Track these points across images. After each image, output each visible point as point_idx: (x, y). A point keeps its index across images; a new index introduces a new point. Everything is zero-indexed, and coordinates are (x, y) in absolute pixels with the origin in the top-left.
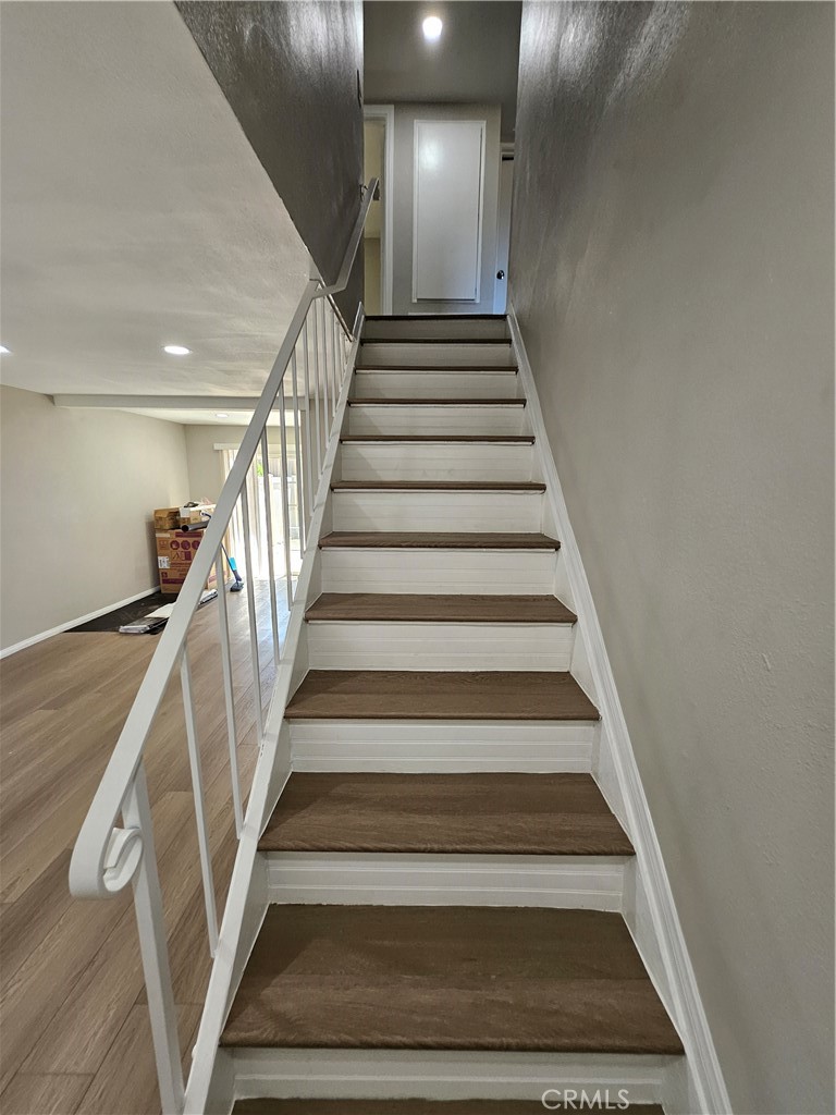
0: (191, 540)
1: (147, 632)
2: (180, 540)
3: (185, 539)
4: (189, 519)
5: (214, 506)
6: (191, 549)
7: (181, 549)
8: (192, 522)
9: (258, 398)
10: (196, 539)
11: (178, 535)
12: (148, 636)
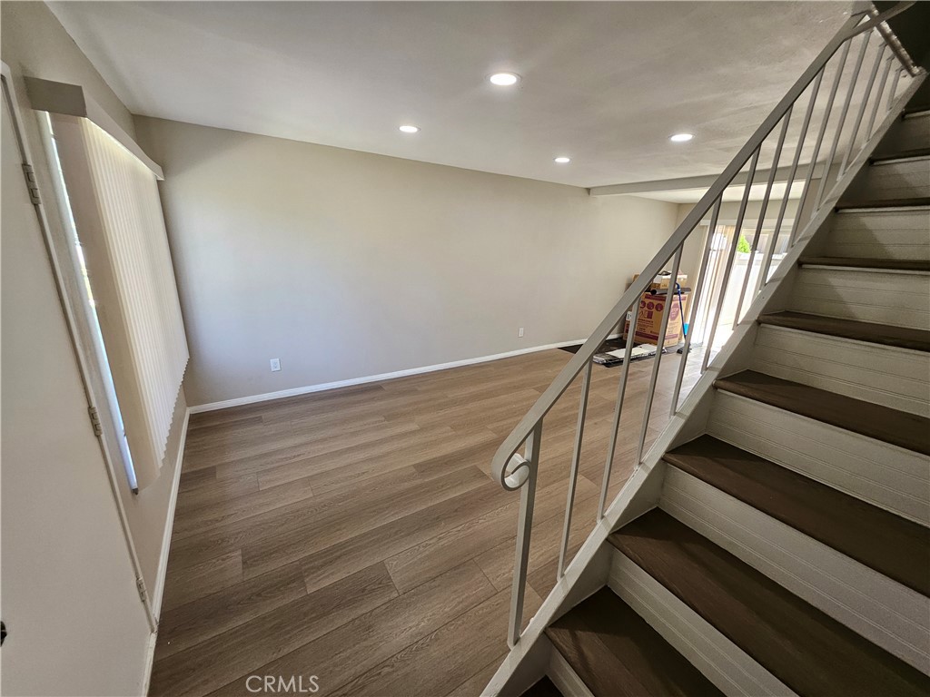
0: (655, 302)
1: (604, 364)
2: (647, 301)
3: (651, 301)
4: (659, 285)
5: (686, 276)
6: (654, 310)
7: (646, 308)
8: (661, 287)
9: (767, 170)
10: (661, 302)
11: (647, 297)
12: (603, 367)
